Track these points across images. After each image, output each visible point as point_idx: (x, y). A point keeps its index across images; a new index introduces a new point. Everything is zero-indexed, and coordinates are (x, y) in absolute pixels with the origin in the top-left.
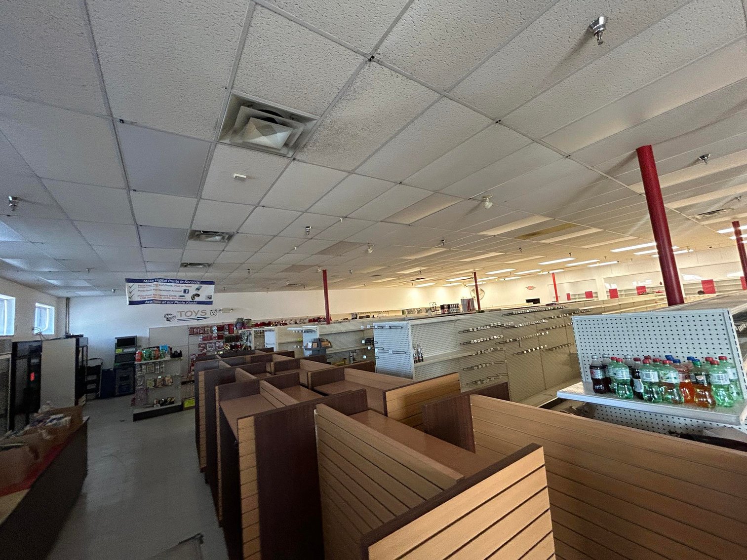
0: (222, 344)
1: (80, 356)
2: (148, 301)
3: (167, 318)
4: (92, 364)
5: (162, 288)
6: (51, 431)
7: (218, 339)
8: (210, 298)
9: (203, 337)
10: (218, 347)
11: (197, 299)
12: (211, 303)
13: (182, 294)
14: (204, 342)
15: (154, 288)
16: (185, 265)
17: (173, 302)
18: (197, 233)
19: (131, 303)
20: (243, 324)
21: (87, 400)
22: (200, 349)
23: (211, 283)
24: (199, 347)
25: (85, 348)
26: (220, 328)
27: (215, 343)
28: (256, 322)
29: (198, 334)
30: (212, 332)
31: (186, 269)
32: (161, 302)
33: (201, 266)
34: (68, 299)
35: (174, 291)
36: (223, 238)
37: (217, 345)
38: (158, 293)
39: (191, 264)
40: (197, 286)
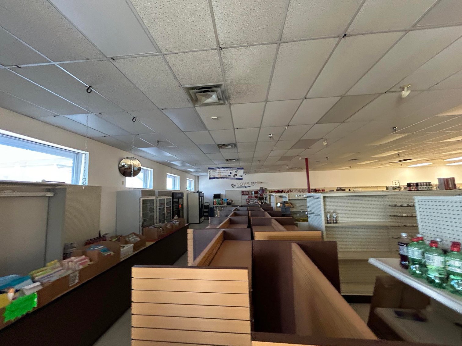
0: (257, 201)
1: (200, 200)
2: (216, 177)
3: (232, 186)
4: (206, 204)
5: (221, 171)
6: (172, 226)
7: (255, 198)
8: (242, 176)
9: (248, 197)
10: (255, 202)
11: (236, 177)
12: (241, 179)
13: (230, 174)
14: (249, 199)
15: (218, 171)
16: (228, 160)
17: (226, 178)
18: (220, 145)
19: (210, 178)
20: (263, 190)
21: (204, 219)
22: (247, 202)
23: (242, 169)
24: (246, 201)
25: (203, 197)
26: (256, 192)
27: (254, 200)
28: (275, 190)
29: (246, 194)
30: (252, 194)
31: (228, 162)
32: (221, 178)
33: (235, 160)
34: (198, 176)
35: (225, 173)
36: (232, 146)
37: (255, 201)
38: (220, 174)
39: (230, 160)
40: (235, 170)
